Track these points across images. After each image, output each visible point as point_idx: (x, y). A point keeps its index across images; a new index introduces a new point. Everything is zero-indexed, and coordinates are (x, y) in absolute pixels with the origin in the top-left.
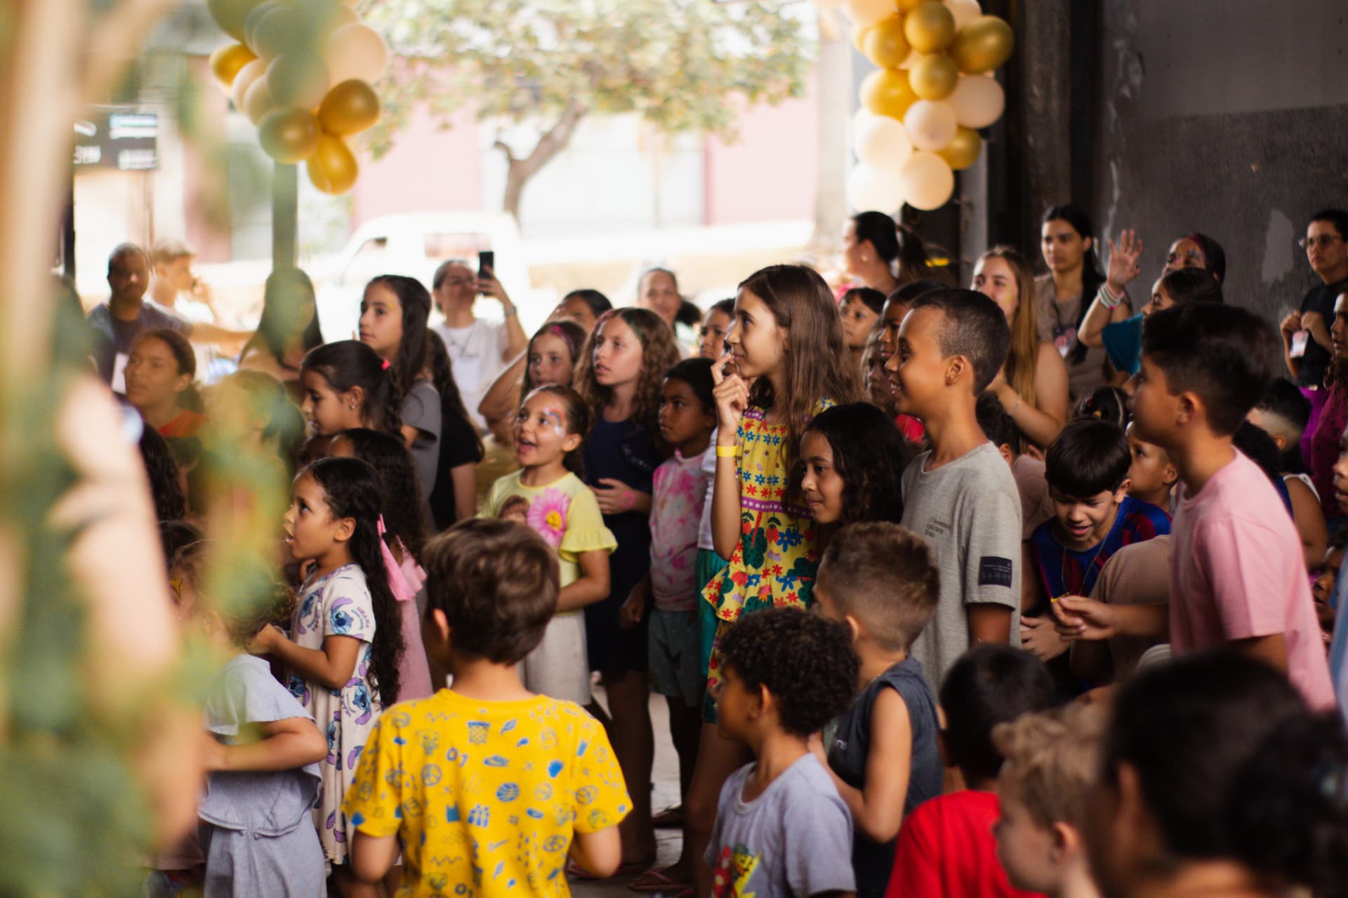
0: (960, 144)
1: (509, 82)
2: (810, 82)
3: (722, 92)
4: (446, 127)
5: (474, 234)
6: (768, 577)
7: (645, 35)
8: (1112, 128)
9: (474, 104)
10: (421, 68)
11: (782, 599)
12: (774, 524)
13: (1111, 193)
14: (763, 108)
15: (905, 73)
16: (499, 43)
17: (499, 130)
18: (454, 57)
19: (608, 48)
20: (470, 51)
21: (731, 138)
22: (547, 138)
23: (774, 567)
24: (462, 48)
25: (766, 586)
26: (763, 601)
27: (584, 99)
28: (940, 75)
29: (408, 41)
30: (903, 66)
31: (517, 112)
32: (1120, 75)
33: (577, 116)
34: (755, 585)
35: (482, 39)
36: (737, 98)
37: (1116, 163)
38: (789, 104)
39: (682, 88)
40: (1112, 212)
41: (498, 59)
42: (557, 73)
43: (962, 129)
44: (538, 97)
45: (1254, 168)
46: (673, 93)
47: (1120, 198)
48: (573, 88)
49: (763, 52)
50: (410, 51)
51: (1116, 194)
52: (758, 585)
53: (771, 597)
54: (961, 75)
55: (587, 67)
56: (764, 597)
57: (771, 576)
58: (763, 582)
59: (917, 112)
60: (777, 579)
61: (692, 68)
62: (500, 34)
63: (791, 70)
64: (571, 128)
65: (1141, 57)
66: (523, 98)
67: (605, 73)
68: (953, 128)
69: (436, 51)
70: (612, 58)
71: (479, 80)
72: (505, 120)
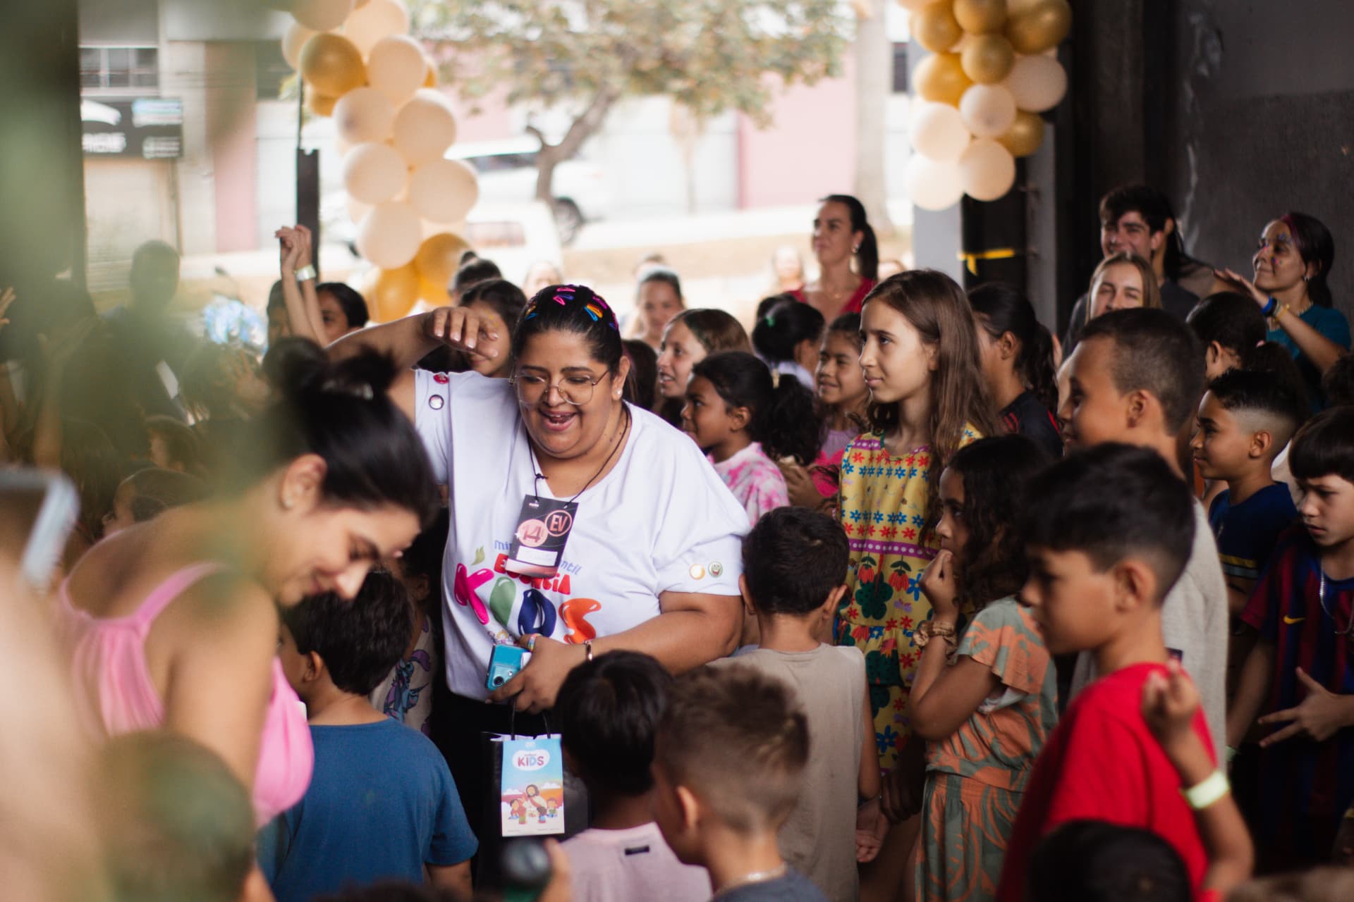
0: (1022, 129)
1: (540, 65)
2: (848, 62)
3: (757, 74)
4: (476, 111)
5: (506, 223)
6: (894, 629)
7: (678, 15)
8: (1188, 110)
9: (504, 88)
10: (448, 53)
11: (909, 655)
12: (903, 569)
13: (1189, 180)
14: (799, 87)
15: (958, 56)
16: (528, 25)
17: (531, 114)
18: (483, 41)
19: (641, 30)
20: (499, 34)
21: (765, 122)
22: (579, 122)
23: (902, 618)
24: (490, 33)
25: (891, 639)
26: (887, 656)
27: (617, 82)
28: (994, 56)
29: (435, 26)
30: (955, 49)
31: (549, 97)
32: (1197, 51)
33: (611, 99)
34: (877, 637)
35: (510, 21)
36: (772, 79)
37: (1194, 147)
38: (826, 84)
39: (717, 70)
40: (1189, 198)
41: (527, 42)
42: (589, 56)
43: (1022, 113)
44: (570, 82)
45: (1344, 151)
46: (707, 75)
47: (1199, 184)
48: (605, 71)
49: (798, 32)
50: (438, 34)
51: (1194, 179)
52: (881, 637)
53: (895, 653)
54: (1018, 56)
55: (619, 48)
56: (887, 652)
57: (898, 629)
58: (887, 635)
59: (973, 97)
60: (904, 633)
61: (727, 49)
62: (529, 18)
63: (828, 50)
64: (604, 112)
65: (1219, 34)
66: (554, 81)
67: (638, 57)
68: (1012, 112)
69: (464, 34)
70: (644, 40)
71: (508, 64)
72: (537, 104)
